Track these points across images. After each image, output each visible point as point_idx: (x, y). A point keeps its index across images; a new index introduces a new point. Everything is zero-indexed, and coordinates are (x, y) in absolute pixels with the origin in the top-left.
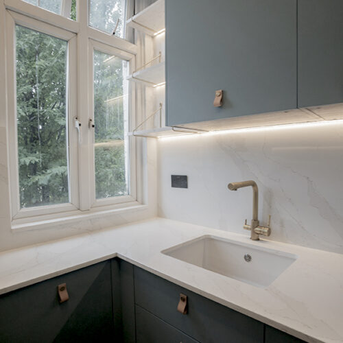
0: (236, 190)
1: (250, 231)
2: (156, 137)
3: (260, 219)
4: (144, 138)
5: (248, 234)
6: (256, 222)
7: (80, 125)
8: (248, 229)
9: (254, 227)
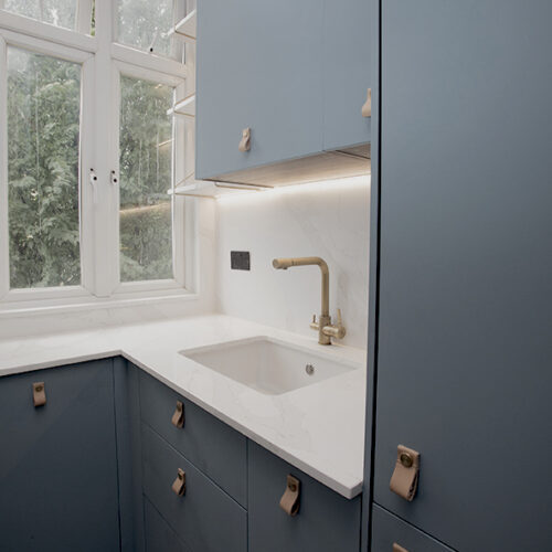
0: (285, 268)
1: (318, 332)
2: (212, 197)
3: (332, 313)
4: (196, 198)
5: (316, 336)
6: (326, 319)
7: (95, 178)
8: (315, 328)
9: (322, 325)
